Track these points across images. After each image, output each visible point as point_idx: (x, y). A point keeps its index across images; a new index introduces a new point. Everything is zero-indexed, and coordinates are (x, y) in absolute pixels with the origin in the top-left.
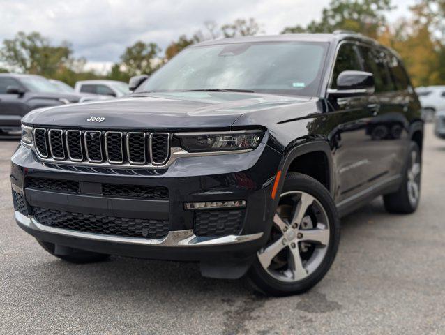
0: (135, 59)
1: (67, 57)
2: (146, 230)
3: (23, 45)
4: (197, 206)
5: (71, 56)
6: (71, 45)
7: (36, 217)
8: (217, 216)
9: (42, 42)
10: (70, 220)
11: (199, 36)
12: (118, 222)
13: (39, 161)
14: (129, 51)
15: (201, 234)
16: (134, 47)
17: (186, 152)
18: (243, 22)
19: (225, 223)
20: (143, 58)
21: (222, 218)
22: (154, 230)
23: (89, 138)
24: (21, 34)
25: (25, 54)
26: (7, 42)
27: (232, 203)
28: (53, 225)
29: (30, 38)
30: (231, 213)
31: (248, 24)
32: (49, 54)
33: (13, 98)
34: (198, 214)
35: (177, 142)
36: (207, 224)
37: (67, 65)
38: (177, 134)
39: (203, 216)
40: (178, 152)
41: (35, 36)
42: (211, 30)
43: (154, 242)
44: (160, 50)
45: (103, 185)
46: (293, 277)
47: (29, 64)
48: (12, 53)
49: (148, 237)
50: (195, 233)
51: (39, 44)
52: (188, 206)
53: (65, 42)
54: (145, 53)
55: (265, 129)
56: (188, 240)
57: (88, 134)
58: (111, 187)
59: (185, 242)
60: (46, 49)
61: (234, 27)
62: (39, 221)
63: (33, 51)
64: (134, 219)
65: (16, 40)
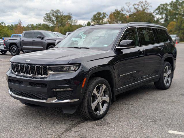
0: (97, 19)
1: (70, 20)
2: (42, 97)
3: (53, 15)
4: (58, 90)
5: (71, 19)
6: (72, 14)
7: (12, 92)
8: (63, 93)
9: (60, 14)
10: (21, 93)
11: (123, 9)
12: (34, 94)
13: (13, 74)
14: (95, 16)
15: (59, 99)
16: (96, 15)
17: (53, 72)
18: (142, 2)
19: (66, 95)
20: (100, 19)
21: (65, 94)
22: (44, 97)
23: (25, 67)
24: (52, 10)
25: (54, 18)
26: (47, 14)
27: (69, 89)
28: (17, 95)
29: (55, 12)
30: (68, 92)
31: (144, 3)
32: (63, 18)
33: (40, 40)
34: (57, 92)
35: (50, 69)
36: (60, 96)
37: (70, 22)
38: (50, 66)
39: (59, 93)
40: (51, 72)
41: (58, 11)
42: (129, 7)
43: (44, 101)
44: (107, 15)
45: (29, 82)
46: (100, 113)
47: (55, 23)
48: (49, 18)
49: (43, 99)
50: (57, 99)
51: (59, 14)
52: (54, 90)
53: (69, 13)
54: (101, 16)
55: (80, 64)
56: (55, 101)
57: (25, 66)
58: (31, 83)
59: (53, 102)
60: (62, 16)
61: (138, 5)
62: (13, 93)
63: (57, 17)
64: (42, 94)
65: (51, 13)
